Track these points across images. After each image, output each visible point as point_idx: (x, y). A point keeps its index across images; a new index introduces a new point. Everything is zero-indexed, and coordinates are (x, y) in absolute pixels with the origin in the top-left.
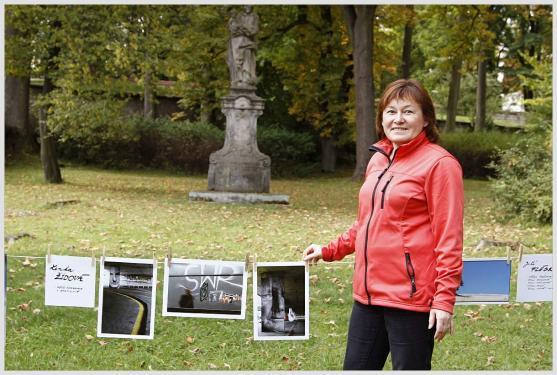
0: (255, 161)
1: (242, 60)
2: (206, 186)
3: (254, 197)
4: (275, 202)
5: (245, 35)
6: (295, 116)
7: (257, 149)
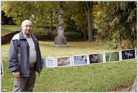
0: (63, 38)
1: (61, 19)
2: (54, 44)
3: (63, 45)
4: (67, 46)
5: (61, 14)
6: (78, 30)
7: (64, 36)
